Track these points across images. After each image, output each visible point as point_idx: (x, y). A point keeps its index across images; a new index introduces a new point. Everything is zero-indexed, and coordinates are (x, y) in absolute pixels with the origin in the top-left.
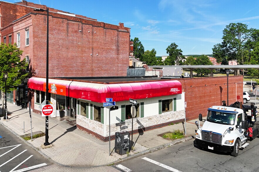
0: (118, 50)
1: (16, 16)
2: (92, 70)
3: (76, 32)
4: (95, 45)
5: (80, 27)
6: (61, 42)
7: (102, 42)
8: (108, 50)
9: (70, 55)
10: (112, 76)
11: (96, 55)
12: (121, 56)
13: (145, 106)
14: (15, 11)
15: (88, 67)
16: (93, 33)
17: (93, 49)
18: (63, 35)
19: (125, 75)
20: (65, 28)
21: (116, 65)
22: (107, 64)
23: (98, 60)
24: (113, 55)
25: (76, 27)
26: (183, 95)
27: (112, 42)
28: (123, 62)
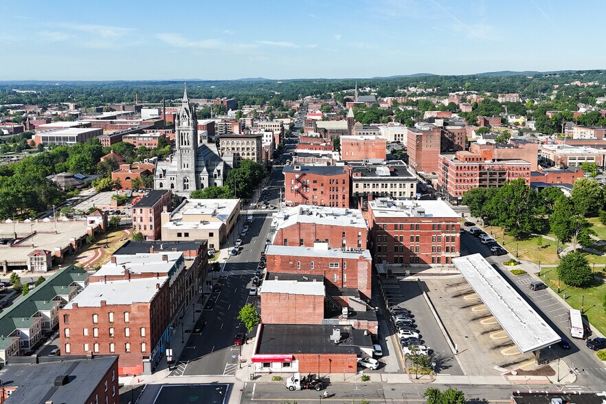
0: (315, 308)
1: (275, 262)
2: (295, 320)
3: (285, 299)
4: (297, 305)
5: (287, 297)
6: (276, 305)
7: (302, 303)
8: (306, 308)
9: (281, 312)
11: (297, 311)
12: (317, 311)
13: (273, 364)
14: (274, 258)
15: (292, 318)
16: (295, 299)
17: (295, 308)
18: (277, 301)
20: (278, 298)
21: (312, 317)
22: (306, 316)
23: (299, 314)
24: (311, 310)
25: (284, 297)
26: (297, 361)
27: (309, 303)
28: (319, 315)
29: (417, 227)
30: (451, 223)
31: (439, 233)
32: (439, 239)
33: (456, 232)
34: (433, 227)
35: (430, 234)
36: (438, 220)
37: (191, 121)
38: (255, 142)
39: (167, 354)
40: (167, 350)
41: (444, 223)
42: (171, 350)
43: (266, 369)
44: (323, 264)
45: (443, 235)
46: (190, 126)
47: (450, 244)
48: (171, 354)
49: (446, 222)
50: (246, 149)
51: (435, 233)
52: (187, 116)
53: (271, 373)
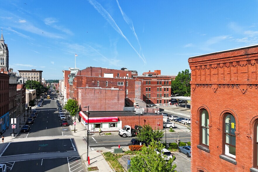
0: (118, 99)
1: (82, 81)
2: (105, 108)
3: (98, 93)
4: (107, 97)
5: (100, 91)
6: (92, 97)
7: (110, 96)
8: (113, 99)
9: (95, 102)
10: (114, 110)
11: (107, 101)
12: (120, 102)
13: (103, 125)
14: (82, 79)
15: (103, 107)
16: (106, 92)
17: (106, 99)
18: (93, 95)
19: (122, 110)
20: (94, 92)
21: (117, 105)
22: (113, 105)
23: (108, 104)
24: (116, 101)
25: (98, 91)
26: (121, 122)
27: (115, 96)
28: (121, 104)
29: (149, 83)
30: (166, 81)
31: (160, 86)
32: (161, 89)
33: (169, 86)
34: (158, 83)
35: (156, 87)
36: (160, 79)
37: (5, 51)
38: (39, 74)
39: (12, 123)
40: (12, 119)
41: (163, 81)
42: (15, 119)
43: (98, 130)
44: (114, 83)
45: (163, 87)
46: (5, 54)
47: (166, 92)
48: (15, 122)
49: (164, 80)
50: (33, 77)
51: (158, 86)
52: (3, 48)
53: (101, 132)
